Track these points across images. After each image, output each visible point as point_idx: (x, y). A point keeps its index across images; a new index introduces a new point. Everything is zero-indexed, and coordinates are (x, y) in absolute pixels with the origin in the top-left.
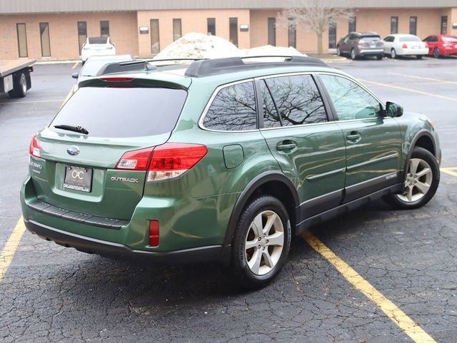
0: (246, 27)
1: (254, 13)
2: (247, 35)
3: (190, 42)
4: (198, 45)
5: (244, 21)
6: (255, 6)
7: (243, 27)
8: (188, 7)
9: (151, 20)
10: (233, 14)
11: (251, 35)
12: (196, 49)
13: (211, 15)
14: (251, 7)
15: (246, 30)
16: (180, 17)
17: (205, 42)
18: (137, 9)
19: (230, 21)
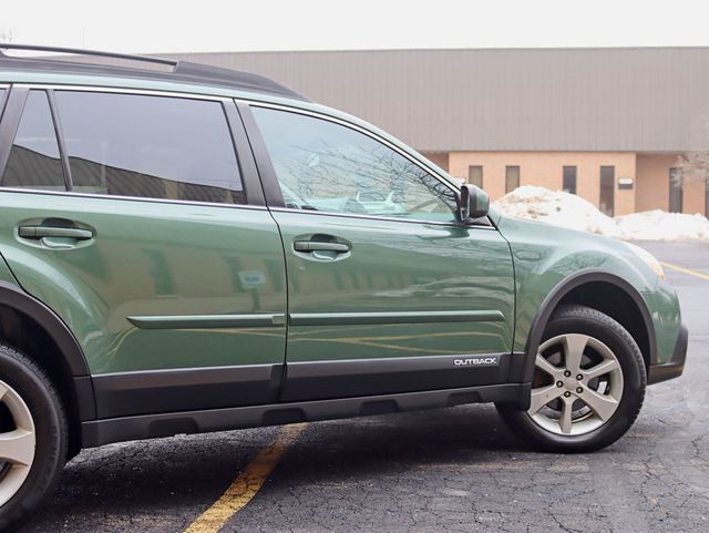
0: (629, 182)
1: (643, 159)
2: (631, 194)
3: (521, 201)
4: (535, 206)
5: (625, 172)
6: (646, 147)
7: (622, 181)
8: (532, 148)
9: (471, 167)
10: (608, 161)
11: (638, 197)
12: (530, 212)
13: (570, 161)
14: (639, 149)
15: (628, 187)
16: (517, 164)
17: (546, 201)
18: (449, 149)
19: (602, 172)
